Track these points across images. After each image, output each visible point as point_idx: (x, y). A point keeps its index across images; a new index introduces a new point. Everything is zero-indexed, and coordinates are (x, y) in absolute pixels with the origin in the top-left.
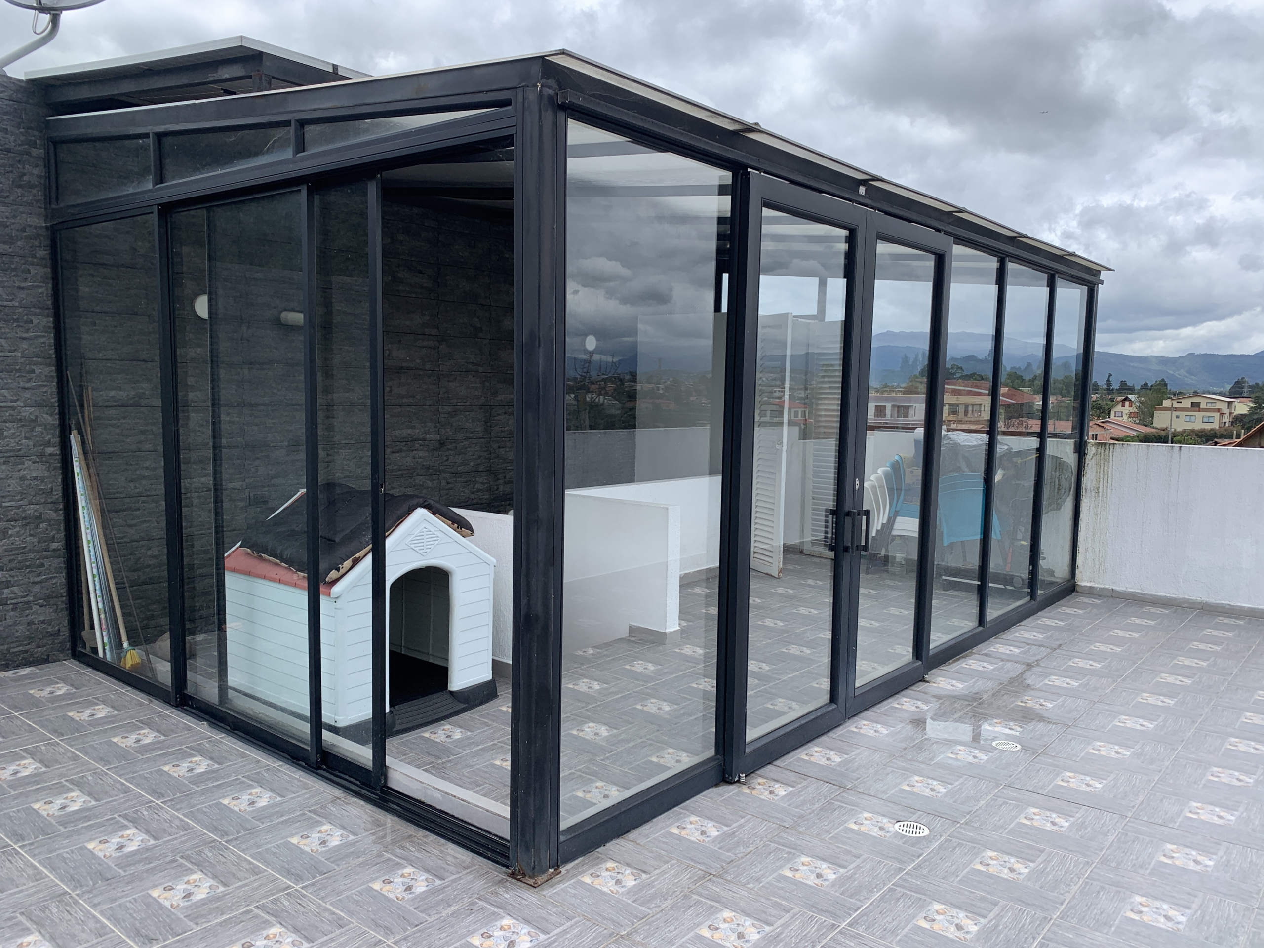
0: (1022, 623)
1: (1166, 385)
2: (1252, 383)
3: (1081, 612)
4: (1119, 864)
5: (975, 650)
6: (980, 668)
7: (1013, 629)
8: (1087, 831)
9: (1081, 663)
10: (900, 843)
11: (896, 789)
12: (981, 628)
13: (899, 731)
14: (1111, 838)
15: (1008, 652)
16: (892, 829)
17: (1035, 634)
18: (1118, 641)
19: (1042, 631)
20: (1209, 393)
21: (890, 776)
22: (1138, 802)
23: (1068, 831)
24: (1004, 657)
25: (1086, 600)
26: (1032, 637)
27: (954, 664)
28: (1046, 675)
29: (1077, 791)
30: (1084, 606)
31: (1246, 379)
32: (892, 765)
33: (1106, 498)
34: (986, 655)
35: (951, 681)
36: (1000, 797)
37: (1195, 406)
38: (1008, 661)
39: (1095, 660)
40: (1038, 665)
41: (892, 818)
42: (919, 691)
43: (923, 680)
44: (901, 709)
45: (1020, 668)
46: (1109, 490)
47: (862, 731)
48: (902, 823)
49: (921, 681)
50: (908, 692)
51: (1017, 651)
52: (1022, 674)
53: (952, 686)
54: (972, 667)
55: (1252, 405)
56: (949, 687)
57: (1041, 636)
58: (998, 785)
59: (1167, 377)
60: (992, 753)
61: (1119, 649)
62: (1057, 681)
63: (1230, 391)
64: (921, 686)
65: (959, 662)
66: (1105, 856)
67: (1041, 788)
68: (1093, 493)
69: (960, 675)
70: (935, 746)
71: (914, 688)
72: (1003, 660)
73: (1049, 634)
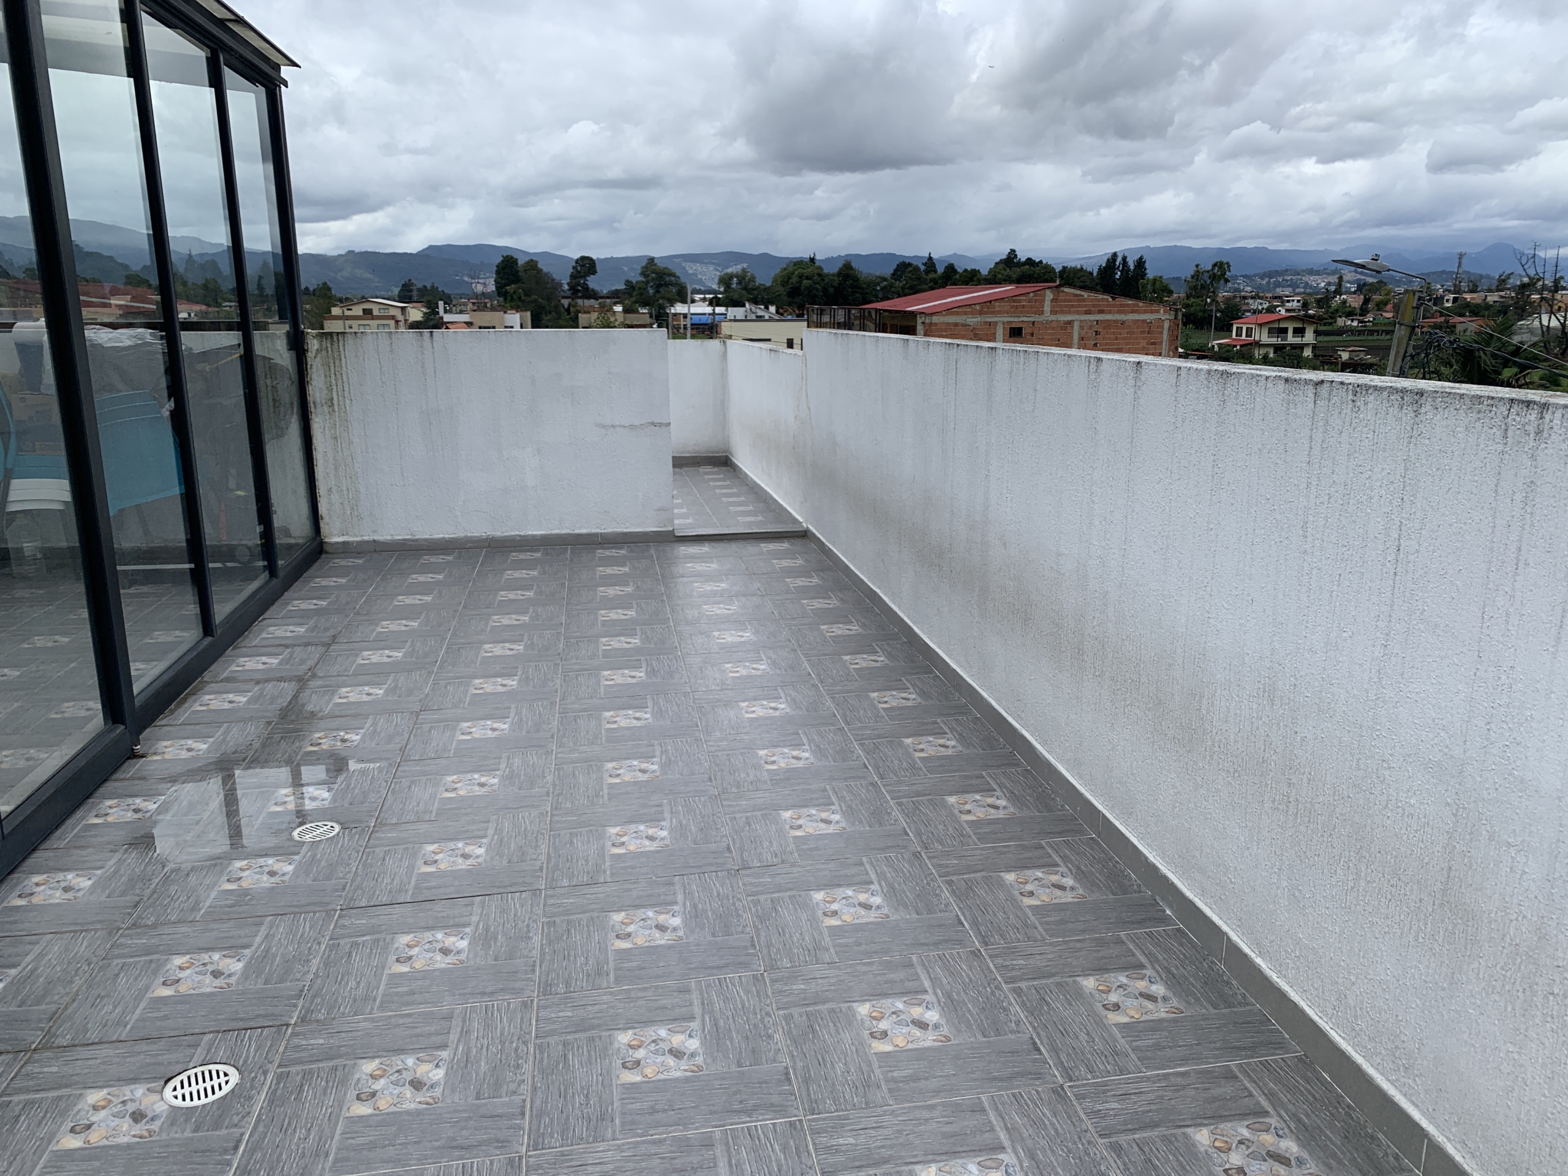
0: (266, 615)
1: (330, 289)
2: (420, 286)
3: (343, 581)
4: (568, 984)
5: (207, 676)
6: (227, 706)
7: (255, 628)
8: (499, 944)
9: (376, 657)
10: (188, 1134)
11: (142, 1005)
12: (209, 639)
13: (115, 872)
14: (537, 939)
15: (261, 667)
16: (160, 1108)
17: (291, 628)
18: (409, 613)
19: (299, 621)
20: (377, 298)
21: (122, 980)
22: (543, 857)
23: (471, 956)
24: (258, 676)
25: (343, 563)
26: (289, 634)
27: (181, 710)
28: (332, 690)
29: (455, 874)
30: (343, 572)
31: (413, 281)
32: (116, 952)
33: (345, 412)
34: (228, 680)
35: (183, 742)
36: (343, 937)
37: (368, 313)
38: (267, 681)
39: (391, 648)
40: (314, 676)
41: (155, 1079)
42: (132, 778)
43: (134, 756)
44: (107, 825)
45: (288, 689)
46: (348, 402)
47: (35, 900)
48: (176, 1081)
49: (129, 758)
50: (109, 786)
51: (274, 661)
52: (295, 697)
53: (189, 750)
54: (212, 707)
55: (424, 310)
56: (184, 754)
57: (301, 630)
58: (329, 914)
59: (330, 280)
60: (298, 853)
61: (415, 624)
62: (352, 695)
63: (399, 296)
64: (133, 768)
65: (186, 705)
66: (543, 979)
67: (400, 891)
68: (326, 408)
69: (197, 727)
70: (193, 879)
71: (119, 775)
72: (258, 682)
73: (312, 622)
